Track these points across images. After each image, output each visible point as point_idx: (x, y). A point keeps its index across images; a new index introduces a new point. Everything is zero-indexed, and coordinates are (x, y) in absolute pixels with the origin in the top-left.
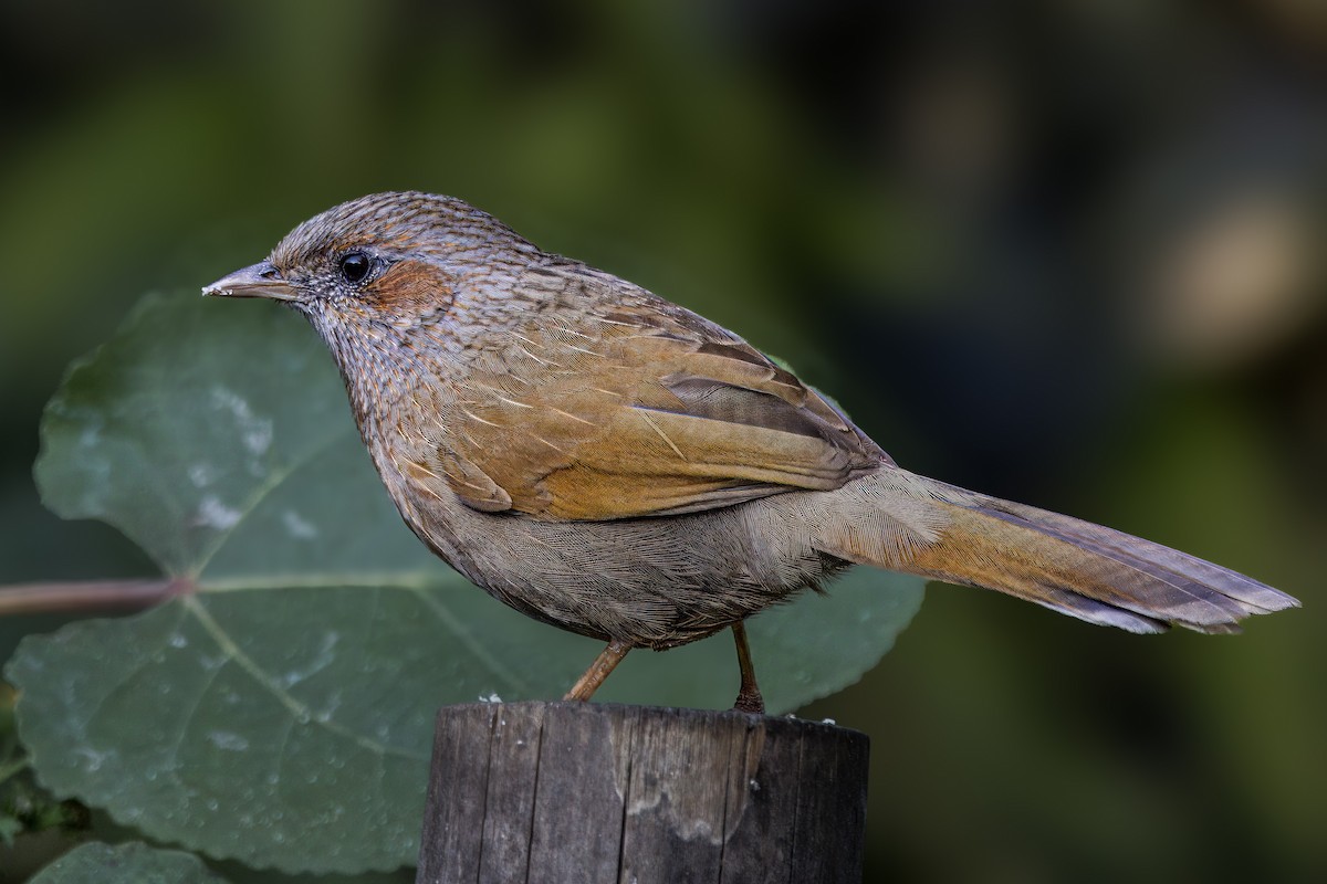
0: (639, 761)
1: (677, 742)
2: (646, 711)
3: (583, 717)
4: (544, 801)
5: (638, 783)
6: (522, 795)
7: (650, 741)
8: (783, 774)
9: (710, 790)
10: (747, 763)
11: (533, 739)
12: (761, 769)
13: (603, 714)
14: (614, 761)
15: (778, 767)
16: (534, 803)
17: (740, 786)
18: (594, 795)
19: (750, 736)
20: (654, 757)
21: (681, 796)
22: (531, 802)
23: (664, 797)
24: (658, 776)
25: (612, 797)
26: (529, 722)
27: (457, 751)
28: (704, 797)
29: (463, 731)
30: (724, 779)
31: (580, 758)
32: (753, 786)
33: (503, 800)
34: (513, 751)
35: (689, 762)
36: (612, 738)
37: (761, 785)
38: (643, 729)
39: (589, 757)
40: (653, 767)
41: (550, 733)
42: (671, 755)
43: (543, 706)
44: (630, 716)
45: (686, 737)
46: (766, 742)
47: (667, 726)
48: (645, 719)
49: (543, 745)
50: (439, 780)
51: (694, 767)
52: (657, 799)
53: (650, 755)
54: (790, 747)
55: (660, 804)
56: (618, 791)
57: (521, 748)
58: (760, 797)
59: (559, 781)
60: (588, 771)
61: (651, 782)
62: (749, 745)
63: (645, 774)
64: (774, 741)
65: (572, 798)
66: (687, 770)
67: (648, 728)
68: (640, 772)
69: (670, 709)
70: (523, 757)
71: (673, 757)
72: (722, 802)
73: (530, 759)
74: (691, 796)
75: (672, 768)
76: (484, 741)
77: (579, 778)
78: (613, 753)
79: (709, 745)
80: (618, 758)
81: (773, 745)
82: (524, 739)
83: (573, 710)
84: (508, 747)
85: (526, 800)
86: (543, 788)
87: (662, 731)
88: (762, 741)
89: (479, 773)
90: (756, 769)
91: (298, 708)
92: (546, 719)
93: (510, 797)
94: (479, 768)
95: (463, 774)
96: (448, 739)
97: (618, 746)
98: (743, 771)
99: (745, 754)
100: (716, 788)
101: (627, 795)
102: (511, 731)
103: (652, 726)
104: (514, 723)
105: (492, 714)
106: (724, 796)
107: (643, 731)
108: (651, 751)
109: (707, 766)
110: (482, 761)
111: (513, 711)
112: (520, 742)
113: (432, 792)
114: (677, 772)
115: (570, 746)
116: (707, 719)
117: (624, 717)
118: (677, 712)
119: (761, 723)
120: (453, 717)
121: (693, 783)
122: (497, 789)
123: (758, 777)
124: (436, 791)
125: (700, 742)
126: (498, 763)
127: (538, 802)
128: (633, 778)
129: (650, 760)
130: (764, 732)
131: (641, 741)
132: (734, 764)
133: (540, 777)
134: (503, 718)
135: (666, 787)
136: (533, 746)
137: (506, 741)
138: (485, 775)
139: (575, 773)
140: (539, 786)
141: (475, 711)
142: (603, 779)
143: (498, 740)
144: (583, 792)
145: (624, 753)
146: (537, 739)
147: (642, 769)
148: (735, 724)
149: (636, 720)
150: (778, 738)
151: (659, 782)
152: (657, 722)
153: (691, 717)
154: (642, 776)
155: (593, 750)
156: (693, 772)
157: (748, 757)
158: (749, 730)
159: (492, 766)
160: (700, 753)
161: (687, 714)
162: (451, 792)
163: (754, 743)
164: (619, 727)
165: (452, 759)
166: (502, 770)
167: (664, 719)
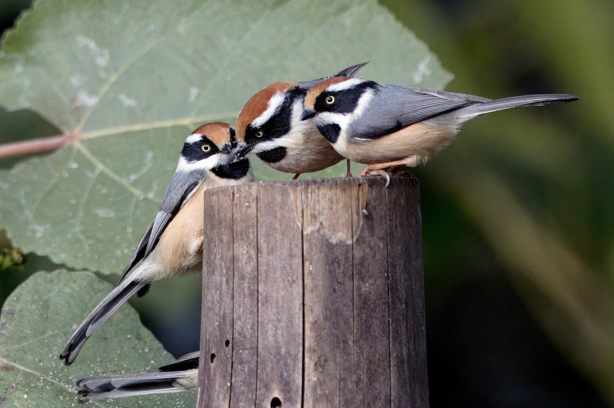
0: (307, 207)
1: (325, 195)
2: (307, 182)
3: (277, 189)
4: (262, 232)
5: (307, 218)
6: (251, 230)
7: (311, 197)
8: (379, 204)
9: (344, 217)
10: (360, 203)
11: (253, 202)
12: (367, 204)
13: (287, 186)
14: (295, 209)
15: (376, 202)
16: (257, 234)
17: (358, 214)
18: (286, 227)
19: (360, 188)
20: (314, 204)
21: (330, 222)
22: (256, 233)
23: (321, 223)
24: (317, 213)
25: (296, 226)
26: (250, 194)
27: (216, 212)
28: (341, 222)
29: (218, 202)
30: (350, 211)
31: (277, 209)
32: (364, 213)
33: (242, 234)
34: (244, 209)
35: (331, 204)
36: (292, 197)
37: (368, 212)
38: (307, 190)
39: (282, 208)
40: (314, 210)
41: (261, 198)
42: (322, 202)
43: (256, 185)
44: (299, 185)
45: (329, 193)
46: (368, 190)
47: (319, 188)
48: (308, 186)
49: (259, 205)
50: (209, 227)
51: (334, 207)
52: (318, 225)
53: (312, 204)
54: (380, 191)
55: (319, 228)
56: (298, 223)
57: (248, 207)
58: (368, 217)
59: (269, 221)
60: (283, 215)
61: (314, 217)
62: (360, 193)
63: (311, 214)
64: (373, 189)
65: (275, 229)
66: (331, 208)
67: (310, 190)
68: (308, 213)
69: (319, 180)
70: (249, 211)
71: (324, 204)
72: (350, 222)
73: (253, 212)
74: (334, 221)
75: (324, 209)
76: (229, 206)
77: (278, 219)
78: (294, 205)
79: (340, 195)
80: (296, 207)
81: (372, 191)
82: (249, 203)
83: (271, 186)
84: (241, 207)
85: (253, 233)
86: (261, 226)
87: (316, 191)
88: (367, 190)
89: (228, 222)
90: (365, 205)
91: (137, 192)
92: (258, 191)
93: (245, 233)
94: (228, 219)
95: (220, 223)
96: (211, 206)
97: (296, 201)
98: (359, 206)
99: (359, 197)
100: (347, 216)
101: (302, 225)
102: (242, 199)
103: (312, 189)
104: (243, 195)
105: (231, 192)
106: (351, 219)
107: (307, 192)
108: (312, 201)
109: (341, 205)
110: (229, 215)
111: (242, 189)
112: (247, 204)
113: (206, 233)
114: (326, 211)
115: (273, 204)
116: (338, 182)
117: (297, 186)
118: (323, 181)
119: (365, 181)
120: (212, 195)
121: (334, 215)
122: (238, 228)
123: (367, 208)
124: (208, 232)
125: (336, 194)
126: (237, 216)
127: (259, 233)
128: (305, 216)
129: (312, 206)
130: (367, 186)
131: (307, 197)
132: (354, 203)
133: (259, 221)
134: (237, 193)
135: (322, 218)
136: (254, 205)
137: (240, 204)
138: (232, 222)
139: (276, 217)
140: (259, 225)
141: (223, 191)
142: (290, 218)
143: (236, 204)
144: (281, 225)
145: (299, 204)
146: (255, 202)
147: (309, 211)
148: (352, 183)
149: (303, 186)
150: (374, 187)
151: (318, 216)
152: (314, 187)
153: (330, 183)
154: (309, 214)
155: (284, 204)
156: (334, 210)
157: (360, 199)
158: (360, 185)
159: (234, 217)
160: (337, 200)
161: (328, 181)
162: (215, 232)
163: (362, 191)
164: (295, 191)
165: (214, 215)
166: (239, 219)
167: (317, 185)
